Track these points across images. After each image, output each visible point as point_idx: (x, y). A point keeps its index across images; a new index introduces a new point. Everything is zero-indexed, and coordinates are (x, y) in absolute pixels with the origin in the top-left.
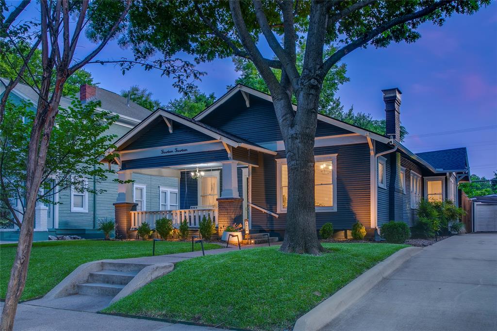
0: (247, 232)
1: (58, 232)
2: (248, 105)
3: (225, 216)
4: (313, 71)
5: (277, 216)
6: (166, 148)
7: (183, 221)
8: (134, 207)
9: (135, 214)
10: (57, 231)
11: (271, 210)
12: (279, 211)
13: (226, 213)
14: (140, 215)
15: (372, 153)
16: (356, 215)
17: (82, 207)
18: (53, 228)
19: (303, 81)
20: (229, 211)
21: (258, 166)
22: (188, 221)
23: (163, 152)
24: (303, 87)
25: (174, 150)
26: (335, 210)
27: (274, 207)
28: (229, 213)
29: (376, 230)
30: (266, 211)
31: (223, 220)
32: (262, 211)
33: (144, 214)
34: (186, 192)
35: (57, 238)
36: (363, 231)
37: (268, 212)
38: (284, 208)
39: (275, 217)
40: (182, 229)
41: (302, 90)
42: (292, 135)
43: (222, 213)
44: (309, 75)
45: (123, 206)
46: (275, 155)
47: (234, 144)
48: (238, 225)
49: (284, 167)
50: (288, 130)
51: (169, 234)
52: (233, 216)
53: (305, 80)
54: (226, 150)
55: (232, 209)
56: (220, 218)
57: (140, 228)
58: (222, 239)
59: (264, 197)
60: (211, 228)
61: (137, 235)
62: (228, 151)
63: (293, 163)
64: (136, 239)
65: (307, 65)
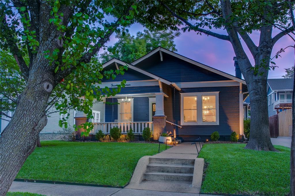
0: (175, 137)
2: (162, 59)
3: (158, 127)
4: (269, 43)
6: (115, 83)
7: (129, 129)
11: (177, 123)
12: (182, 124)
13: (159, 125)
15: (241, 92)
16: (231, 127)
19: (262, 48)
21: (168, 97)
23: (112, 86)
26: (218, 124)
27: (178, 121)
28: (161, 125)
29: (243, 136)
30: (173, 124)
31: (157, 129)
32: (171, 124)
34: (113, 111)
36: (238, 137)
37: (175, 125)
38: (185, 122)
39: (180, 128)
40: (130, 135)
41: (261, 54)
42: (256, 80)
43: (156, 125)
44: (267, 45)
45: (81, 119)
46: (179, 91)
47: (168, 83)
48: (169, 132)
49: (185, 98)
50: (252, 77)
51: (119, 137)
52: (164, 127)
53: (264, 48)
54: (159, 86)
55: (162, 122)
56: (154, 128)
57: (97, 133)
58: (159, 141)
59: (172, 115)
60: (150, 134)
61: (92, 138)
62: (161, 87)
63: (257, 96)
64: (91, 141)
65: (265, 39)
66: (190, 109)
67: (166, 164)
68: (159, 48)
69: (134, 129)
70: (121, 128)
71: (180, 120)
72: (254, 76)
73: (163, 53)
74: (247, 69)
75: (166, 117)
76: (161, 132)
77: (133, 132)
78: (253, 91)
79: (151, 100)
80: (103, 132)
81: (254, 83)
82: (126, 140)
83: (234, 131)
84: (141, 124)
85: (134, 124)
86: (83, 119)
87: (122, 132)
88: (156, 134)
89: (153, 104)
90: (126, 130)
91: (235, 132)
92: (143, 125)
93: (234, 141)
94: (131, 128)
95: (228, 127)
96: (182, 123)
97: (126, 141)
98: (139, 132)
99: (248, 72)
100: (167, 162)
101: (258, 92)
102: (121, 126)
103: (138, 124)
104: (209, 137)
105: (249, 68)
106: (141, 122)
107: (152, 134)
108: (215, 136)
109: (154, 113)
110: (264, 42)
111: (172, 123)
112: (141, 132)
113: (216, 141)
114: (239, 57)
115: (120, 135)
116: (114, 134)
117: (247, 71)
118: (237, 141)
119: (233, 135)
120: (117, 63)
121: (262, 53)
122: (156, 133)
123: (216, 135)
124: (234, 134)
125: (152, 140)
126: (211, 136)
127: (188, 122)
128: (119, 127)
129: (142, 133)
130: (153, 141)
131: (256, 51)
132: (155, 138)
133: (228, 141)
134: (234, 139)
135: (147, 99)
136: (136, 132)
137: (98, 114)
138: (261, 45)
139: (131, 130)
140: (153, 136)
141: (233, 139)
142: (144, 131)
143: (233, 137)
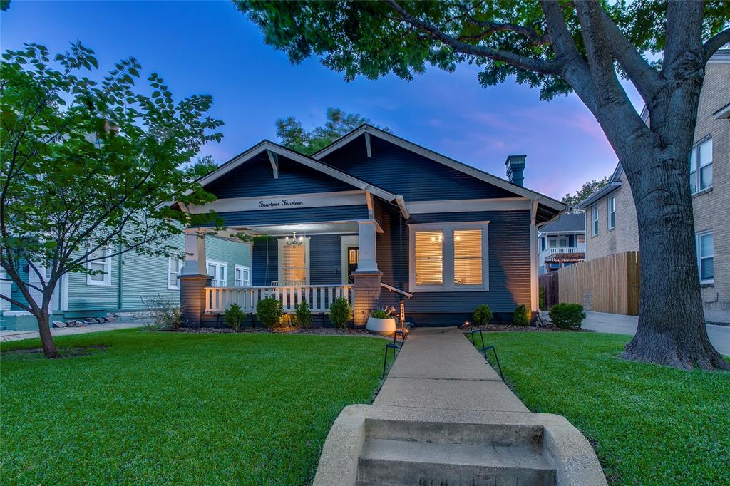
0: (403, 319)
1: (67, 315)
2: (369, 155)
3: (365, 295)
4: (701, 55)
5: (410, 296)
6: (268, 200)
7: (300, 302)
8: (208, 281)
9: (211, 291)
10: (65, 313)
11: (401, 288)
12: (411, 290)
13: (367, 292)
14: (221, 293)
16: (513, 295)
17: (103, 280)
18: (60, 308)
19: (681, 71)
20: (371, 289)
21: (384, 232)
22: (308, 302)
23: (263, 205)
24: (680, 81)
25: (281, 203)
26: (487, 289)
27: (405, 284)
28: (371, 292)
29: (537, 313)
30: (394, 289)
31: (362, 302)
32: (388, 289)
33: (227, 293)
34: (268, 263)
35: (67, 323)
36: (529, 316)
37: (399, 291)
38: (417, 285)
39: (408, 297)
40: (301, 314)
41: (678, 87)
42: (664, 161)
43: (360, 292)
44: (695, 60)
45: (193, 280)
46: (406, 220)
47: (388, 197)
48: (390, 308)
49: (418, 234)
50: (652, 153)
51: (278, 321)
52: (377, 296)
53: (686, 69)
54: (367, 205)
55: (375, 286)
56: (357, 299)
57: (227, 312)
58: (367, 328)
59: (390, 271)
60: (348, 313)
61: (218, 321)
62: (370, 208)
63: (669, 209)
64: (217, 327)
65: (687, 45)
66: (429, 258)
67: (430, 441)
68: (365, 127)
69: (311, 301)
70: (281, 298)
71: (407, 281)
72: (657, 150)
73: (373, 138)
74: (633, 133)
75: (381, 273)
76: (371, 308)
77: (309, 308)
78: (654, 194)
79: (346, 242)
80: (241, 309)
81: (660, 170)
82: (294, 326)
83: (520, 304)
84: (326, 290)
85: (311, 290)
86: (197, 280)
87: (285, 309)
88: (361, 311)
89: (349, 249)
90: (292, 303)
91: (523, 306)
92: (330, 291)
93: (522, 324)
94: (303, 298)
95: (509, 296)
96: (412, 288)
97: (292, 328)
98: (323, 308)
99: (639, 141)
100: (433, 435)
101: (672, 195)
102: (281, 295)
103: (319, 290)
104: (469, 316)
105: (641, 128)
106: (327, 286)
107: (351, 313)
108: (483, 315)
109: (352, 267)
110: (688, 53)
111: (391, 288)
112: (327, 307)
113: (485, 324)
114: (609, 99)
115: (279, 314)
116: (265, 313)
117: (634, 136)
118: (527, 324)
119: (520, 313)
120: (272, 153)
121: (678, 84)
122: (359, 310)
123: (485, 312)
124: (522, 309)
125: (352, 326)
126: (473, 314)
127: (424, 284)
128: (278, 298)
129: (329, 309)
130: (353, 328)
131: (659, 81)
132: (359, 321)
133: (509, 324)
134: (522, 319)
135: (337, 240)
136: (315, 308)
137: (222, 268)
138: (678, 62)
139: (304, 304)
140: (353, 316)
141: (520, 320)
142: (334, 307)
143: (520, 316)
